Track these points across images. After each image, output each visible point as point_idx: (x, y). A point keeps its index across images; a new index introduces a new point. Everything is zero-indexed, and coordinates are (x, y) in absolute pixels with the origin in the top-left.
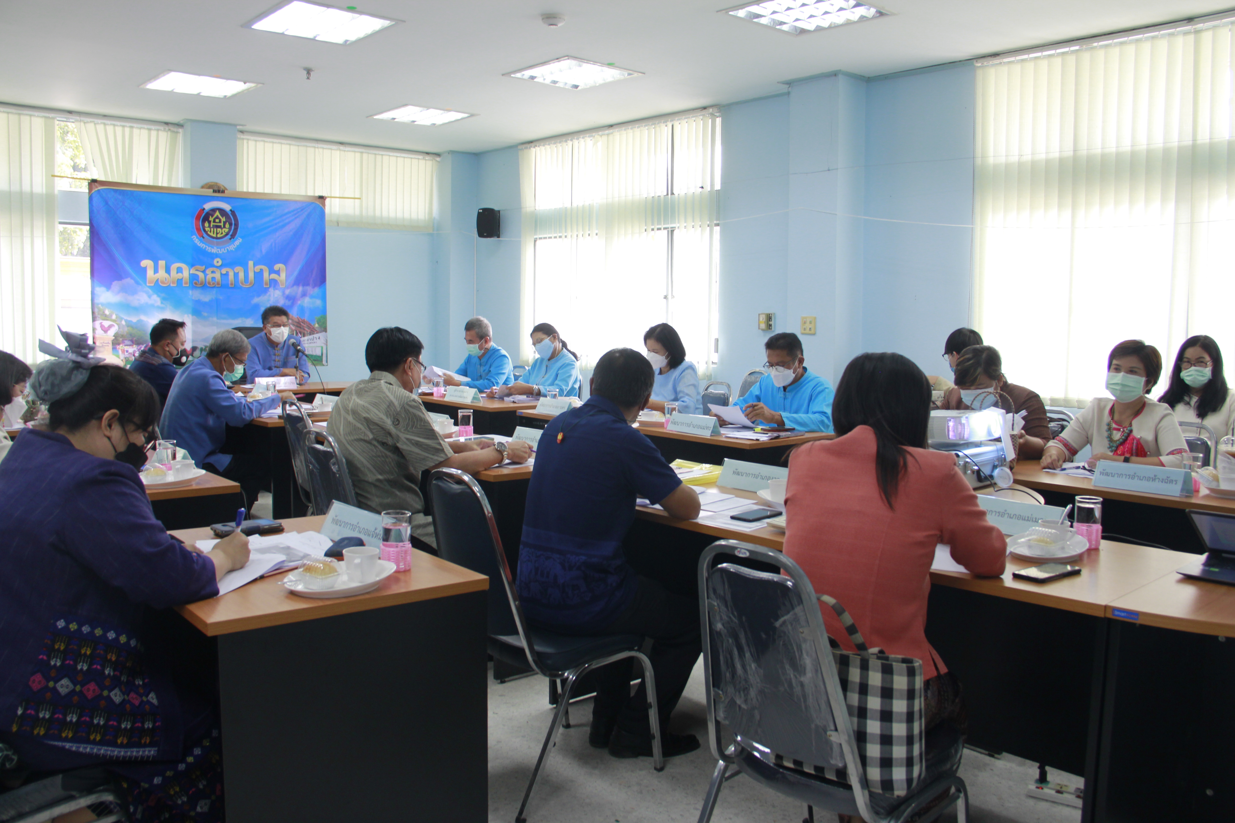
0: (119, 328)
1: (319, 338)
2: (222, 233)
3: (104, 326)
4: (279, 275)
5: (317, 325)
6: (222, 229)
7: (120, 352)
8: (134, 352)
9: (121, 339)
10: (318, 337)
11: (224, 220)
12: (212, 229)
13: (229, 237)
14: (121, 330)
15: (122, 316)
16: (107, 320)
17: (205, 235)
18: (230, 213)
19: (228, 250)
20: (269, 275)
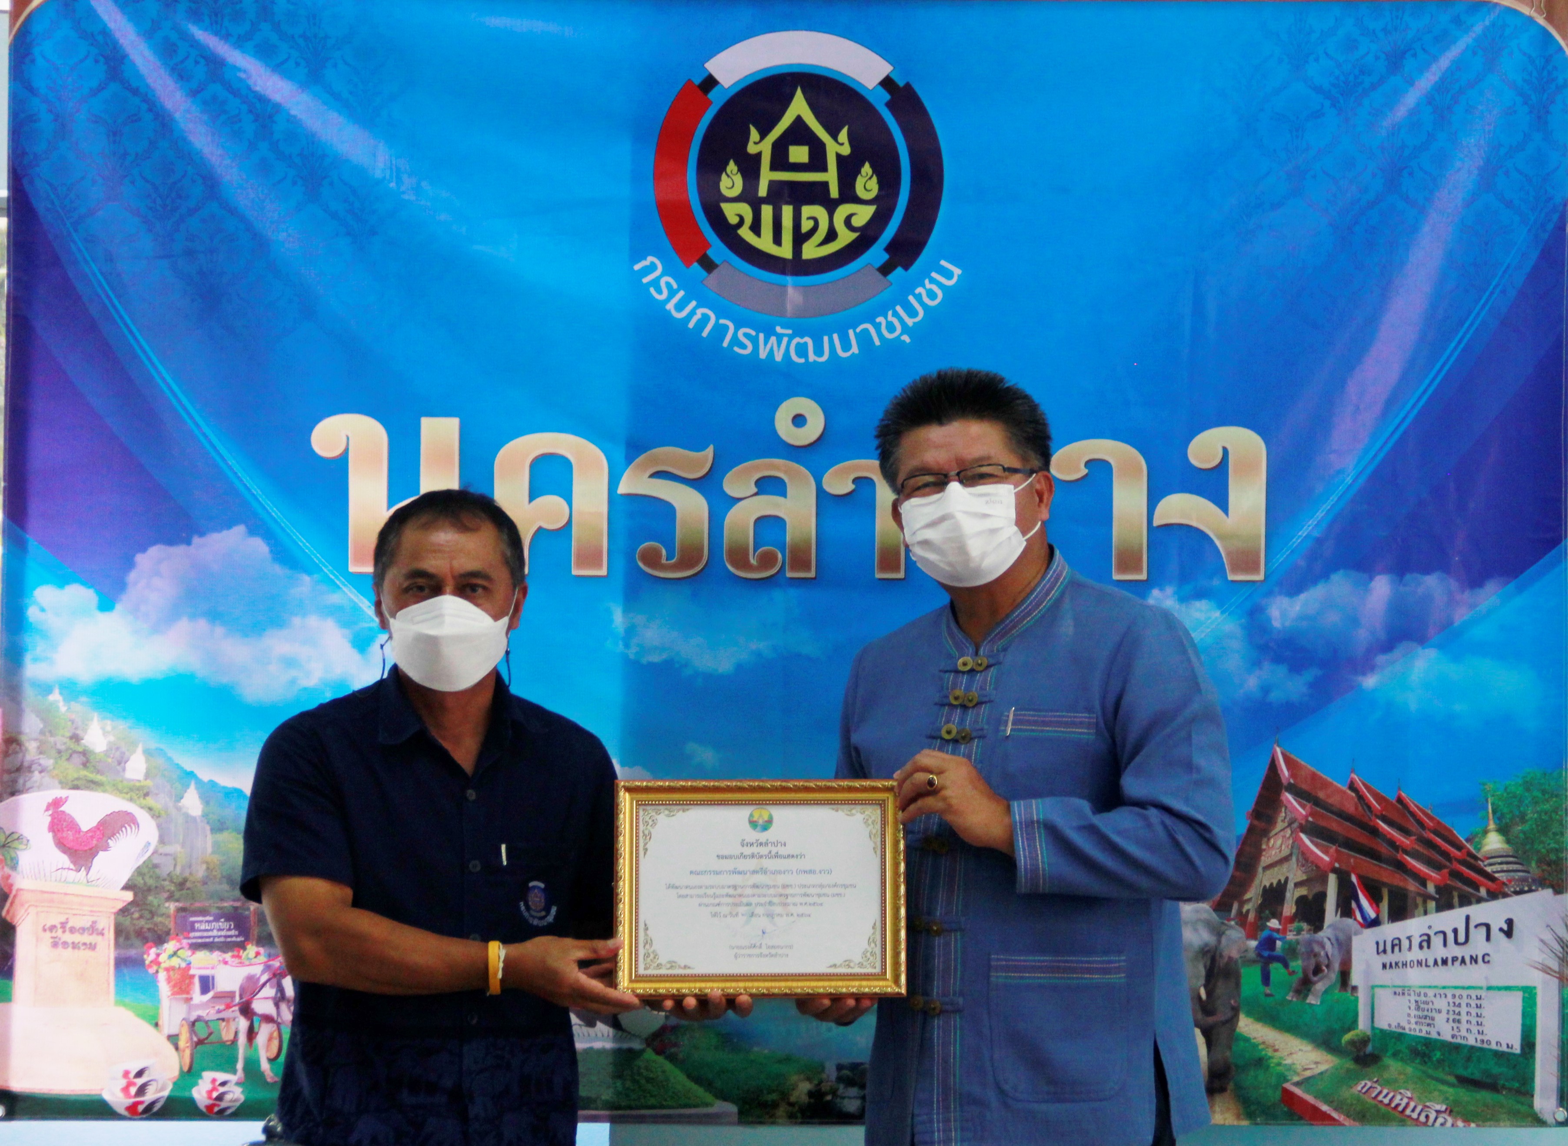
0: (162, 840)
1: (1508, 932)
2: (832, 235)
3: (73, 826)
4: (1221, 501)
5: (1494, 842)
6: (831, 206)
7: (164, 988)
8: (250, 988)
9: (172, 906)
10: (1498, 923)
11: (846, 150)
12: (767, 211)
13: (877, 254)
14: (174, 848)
15: (188, 764)
16: (92, 785)
17: (718, 250)
18: (880, 100)
19: (864, 339)
20: (1153, 500)
